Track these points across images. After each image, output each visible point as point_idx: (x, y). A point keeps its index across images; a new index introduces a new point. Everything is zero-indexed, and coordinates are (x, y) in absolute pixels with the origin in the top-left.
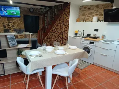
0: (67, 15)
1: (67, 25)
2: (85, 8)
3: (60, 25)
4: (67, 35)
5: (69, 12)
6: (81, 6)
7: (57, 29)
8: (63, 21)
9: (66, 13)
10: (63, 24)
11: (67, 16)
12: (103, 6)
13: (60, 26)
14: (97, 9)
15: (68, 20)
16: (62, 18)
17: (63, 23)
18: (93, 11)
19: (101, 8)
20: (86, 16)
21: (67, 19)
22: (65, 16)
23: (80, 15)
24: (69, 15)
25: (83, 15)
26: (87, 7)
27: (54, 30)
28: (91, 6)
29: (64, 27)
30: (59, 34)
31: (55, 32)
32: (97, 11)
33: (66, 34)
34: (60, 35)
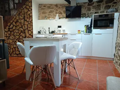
0: (28, 9)
1: (30, 20)
2: (44, 6)
3: (20, 21)
4: (32, 32)
5: (32, 6)
6: (40, 4)
7: (16, 26)
8: (24, 17)
9: (28, 7)
10: (25, 20)
11: (29, 11)
12: (61, 5)
13: (21, 23)
14: (57, 8)
15: (31, 15)
16: (23, 13)
17: (24, 18)
18: (53, 10)
19: (60, 8)
20: (47, 14)
21: (29, 14)
22: (26, 10)
23: (40, 14)
24: (32, 10)
25: (44, 13)
26: (47, 6)
27: (12, 28)
28: (50, 4)
29: (26, 23)
30: (19, 32)
31: (13, 31)
32: (57, 10)
33: (30, 32)
34: (22, 33)
